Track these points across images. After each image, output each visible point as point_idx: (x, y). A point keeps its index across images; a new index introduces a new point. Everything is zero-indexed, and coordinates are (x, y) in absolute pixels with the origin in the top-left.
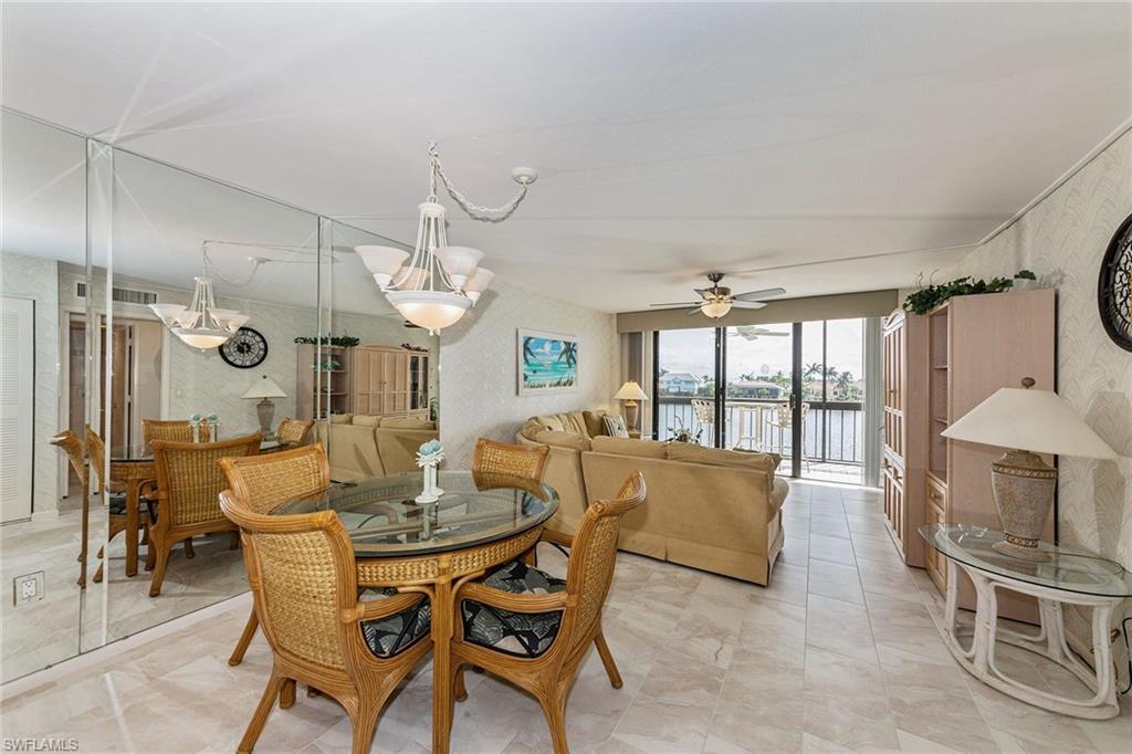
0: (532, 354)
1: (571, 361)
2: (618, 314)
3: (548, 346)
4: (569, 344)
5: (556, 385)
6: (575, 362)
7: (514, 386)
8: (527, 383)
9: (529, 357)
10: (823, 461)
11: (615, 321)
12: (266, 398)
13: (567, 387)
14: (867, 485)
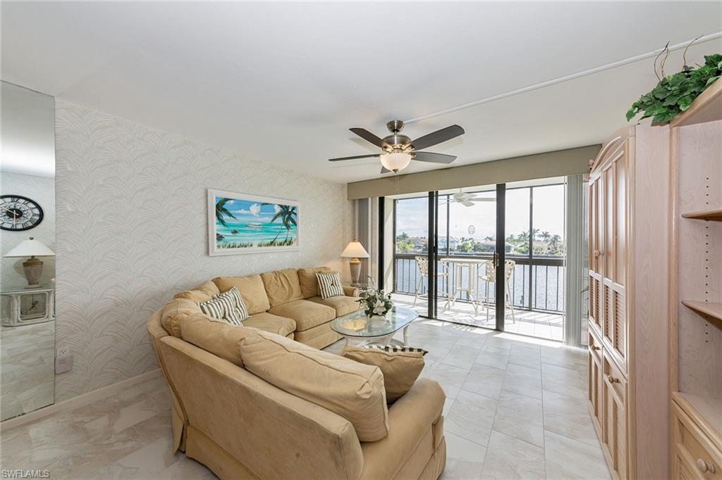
0: (230, 215)
1: (290, 223)
2: (348, 184)
3: (255, 209)
4: (287, 207)
5: (268, 245)
6: (295, 224)
7: (203, 245)
8: (221, 243)
9: (225, 217)
10: (530, 309)
11: (346, 190)
12: (33, 257)
13: (285, 247)
14: (568, 343)
